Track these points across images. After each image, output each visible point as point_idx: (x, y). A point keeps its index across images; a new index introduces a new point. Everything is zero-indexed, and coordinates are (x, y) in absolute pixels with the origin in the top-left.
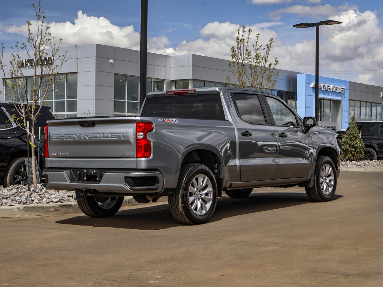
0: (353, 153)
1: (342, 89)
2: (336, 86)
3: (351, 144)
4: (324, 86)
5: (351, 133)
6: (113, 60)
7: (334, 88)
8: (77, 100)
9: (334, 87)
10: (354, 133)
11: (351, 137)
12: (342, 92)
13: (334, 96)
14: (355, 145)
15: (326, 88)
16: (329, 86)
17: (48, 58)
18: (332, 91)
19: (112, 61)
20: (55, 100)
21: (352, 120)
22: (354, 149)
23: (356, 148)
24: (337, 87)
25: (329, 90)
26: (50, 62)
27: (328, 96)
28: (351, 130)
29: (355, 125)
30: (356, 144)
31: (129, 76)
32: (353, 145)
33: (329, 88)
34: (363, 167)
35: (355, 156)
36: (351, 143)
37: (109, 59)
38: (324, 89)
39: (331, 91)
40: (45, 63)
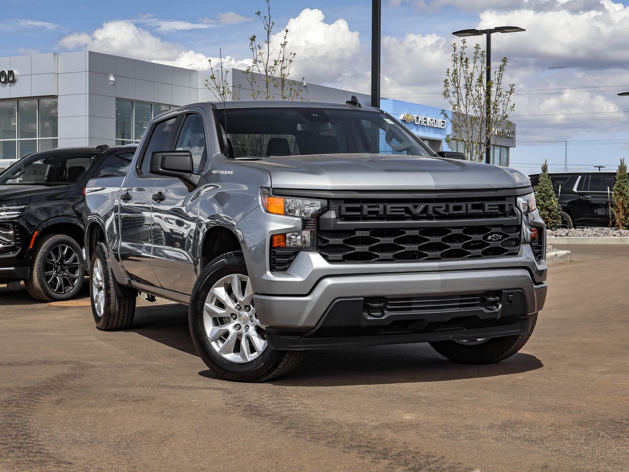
0: (547, 219)
1: (443, 124)
2: (434, 119)
3: (543, 205)
4: (418, 118)
5: (542, 190)
6: (115, 76)
7: (432, 122)
8: (57, 139)
9: (432, 120)
10: (546, 190)
11: (544, 194)
12: (443, 128)
13: (431, 133)
14: (549, 206)
15: (421, 121)
16: (425, 119)
17: (7, 73)
18: (429, 126)
19: (112, 78)
20: (19, 139)
21: (542, 170)
22: (548, 213)
23: (550, 211)
24: (436, 120)
25: (425, 125)
26: (11, 79)
27: (423, 133)
28: (542, 185)
29: (549, 178)
30: (551, 205)
31: (137, 102)
32: (547, 207)
33: (425, 121)
34: (566, 237)
35: (548, 222)
36: (544, 203)
37: (108, 75)
38: (417, 123)
39: (427, 126)
40: (3, 80)
